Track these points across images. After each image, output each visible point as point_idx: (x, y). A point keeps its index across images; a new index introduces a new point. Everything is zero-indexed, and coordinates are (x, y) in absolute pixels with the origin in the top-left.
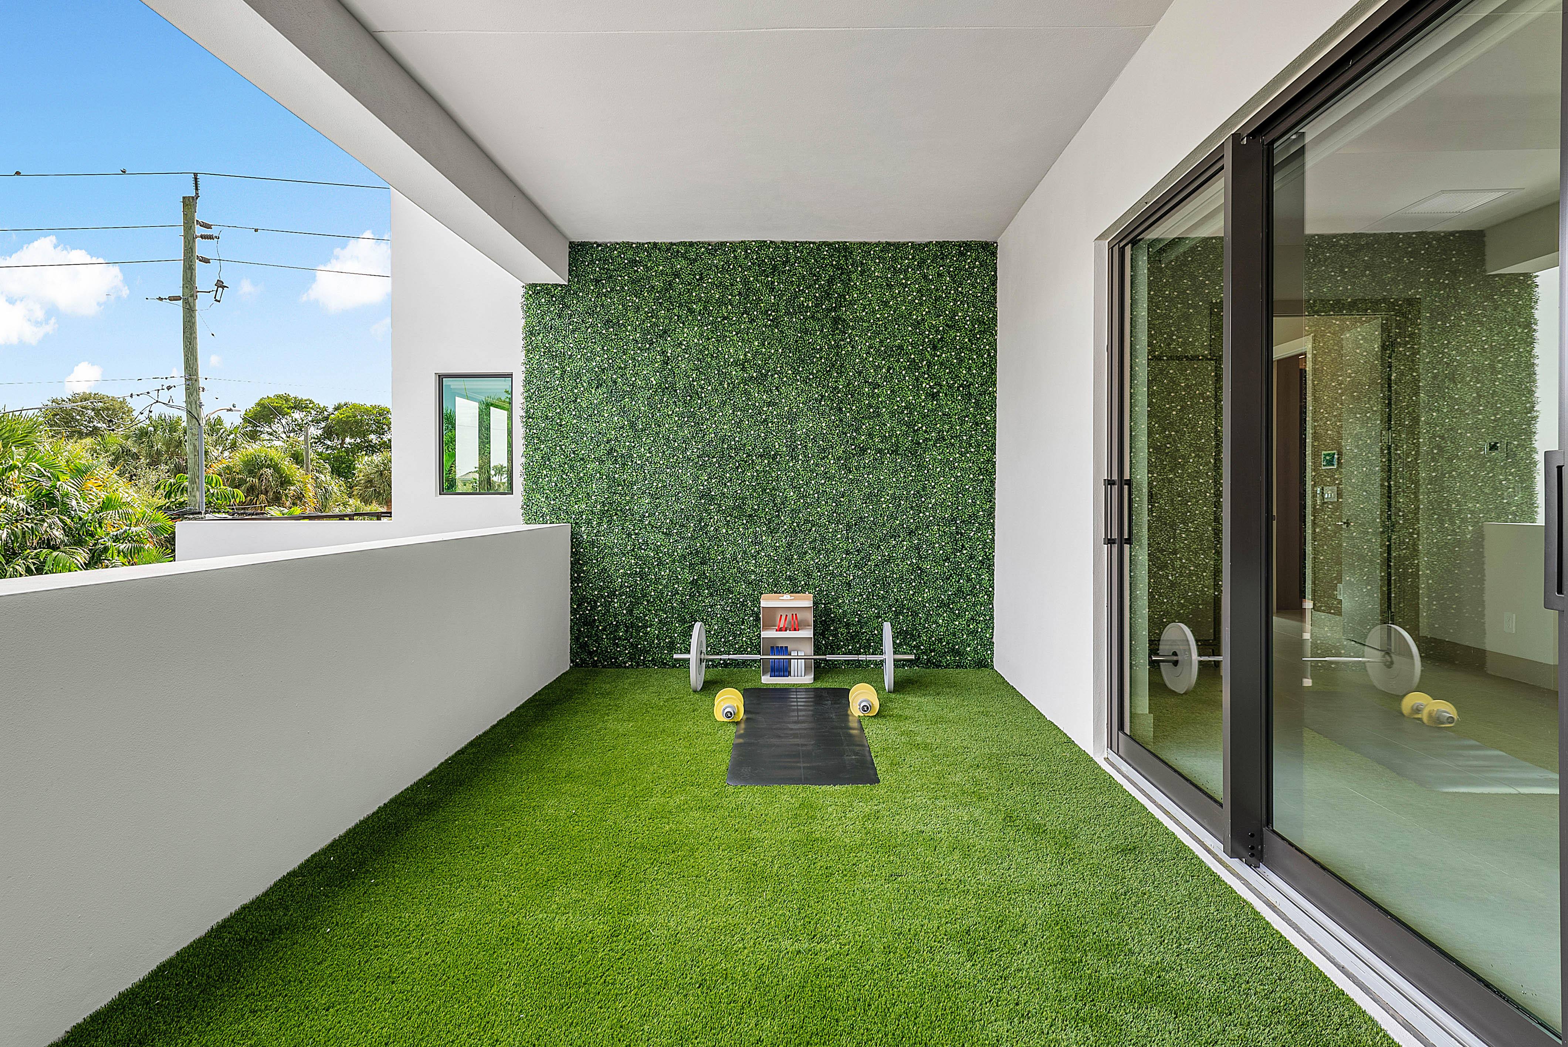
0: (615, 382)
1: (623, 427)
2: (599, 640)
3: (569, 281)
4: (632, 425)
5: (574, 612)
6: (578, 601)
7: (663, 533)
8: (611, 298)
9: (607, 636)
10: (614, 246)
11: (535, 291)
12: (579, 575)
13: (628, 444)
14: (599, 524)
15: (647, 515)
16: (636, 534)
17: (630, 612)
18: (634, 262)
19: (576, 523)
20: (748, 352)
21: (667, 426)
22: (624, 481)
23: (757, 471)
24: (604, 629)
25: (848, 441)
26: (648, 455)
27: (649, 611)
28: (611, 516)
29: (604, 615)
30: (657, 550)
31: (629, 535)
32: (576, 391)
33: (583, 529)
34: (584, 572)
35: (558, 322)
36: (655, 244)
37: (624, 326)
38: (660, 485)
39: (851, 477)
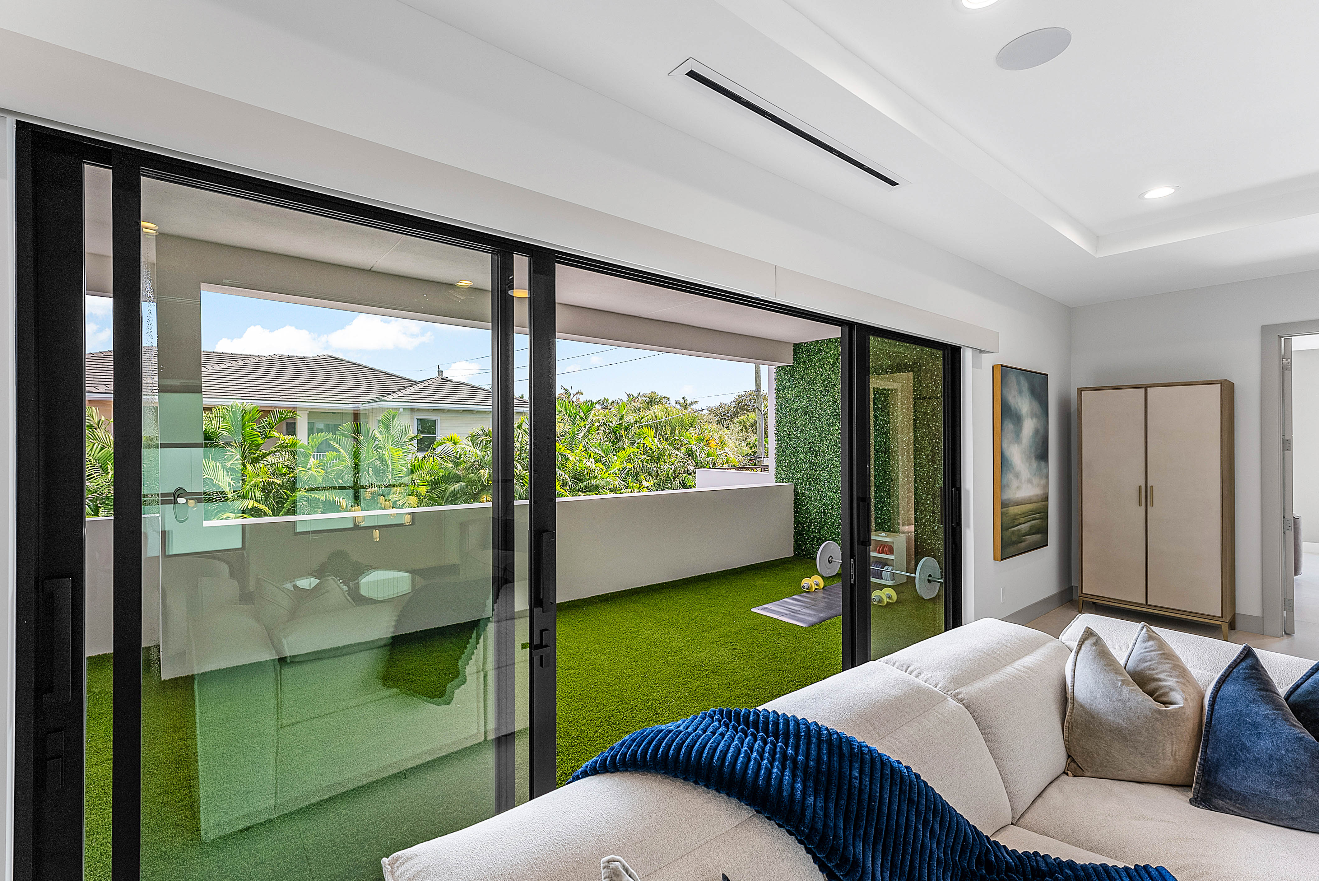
0: (812, 413)
1: (815, 436)
2: (806, 544)
3: (793, 363)
4: (820, 434)
5: (795, 528)
6: (797, 522)
7: (833, 492)
8: (810, 370)
9: (809, 542)
10: (811, 343)
11: (780, 370)
12: (797, 510)
13: (818, 444)
14: (805, 485)
15: (826, 482)
16: (821, 491)
17: (819, 532)
18: (820, 350)
19: (796, 484)
20: (877, 393)
21: (835, 435)
22: (816, 463)
23: (882, 460)
24: (808, 539)
25: (933, 445)
26: (827, 450)
27: (828, 532)
28: (811, 481)
29: (807, 531)
30: (831, 500)
31: (819, 491)
32: (795, 418)
33: (799, 487)
34: (799, 508)
35: (788, 384)
36: (830, 339)
37: (817, 384)
38: (832, 466)
39: (935, 466)
